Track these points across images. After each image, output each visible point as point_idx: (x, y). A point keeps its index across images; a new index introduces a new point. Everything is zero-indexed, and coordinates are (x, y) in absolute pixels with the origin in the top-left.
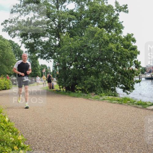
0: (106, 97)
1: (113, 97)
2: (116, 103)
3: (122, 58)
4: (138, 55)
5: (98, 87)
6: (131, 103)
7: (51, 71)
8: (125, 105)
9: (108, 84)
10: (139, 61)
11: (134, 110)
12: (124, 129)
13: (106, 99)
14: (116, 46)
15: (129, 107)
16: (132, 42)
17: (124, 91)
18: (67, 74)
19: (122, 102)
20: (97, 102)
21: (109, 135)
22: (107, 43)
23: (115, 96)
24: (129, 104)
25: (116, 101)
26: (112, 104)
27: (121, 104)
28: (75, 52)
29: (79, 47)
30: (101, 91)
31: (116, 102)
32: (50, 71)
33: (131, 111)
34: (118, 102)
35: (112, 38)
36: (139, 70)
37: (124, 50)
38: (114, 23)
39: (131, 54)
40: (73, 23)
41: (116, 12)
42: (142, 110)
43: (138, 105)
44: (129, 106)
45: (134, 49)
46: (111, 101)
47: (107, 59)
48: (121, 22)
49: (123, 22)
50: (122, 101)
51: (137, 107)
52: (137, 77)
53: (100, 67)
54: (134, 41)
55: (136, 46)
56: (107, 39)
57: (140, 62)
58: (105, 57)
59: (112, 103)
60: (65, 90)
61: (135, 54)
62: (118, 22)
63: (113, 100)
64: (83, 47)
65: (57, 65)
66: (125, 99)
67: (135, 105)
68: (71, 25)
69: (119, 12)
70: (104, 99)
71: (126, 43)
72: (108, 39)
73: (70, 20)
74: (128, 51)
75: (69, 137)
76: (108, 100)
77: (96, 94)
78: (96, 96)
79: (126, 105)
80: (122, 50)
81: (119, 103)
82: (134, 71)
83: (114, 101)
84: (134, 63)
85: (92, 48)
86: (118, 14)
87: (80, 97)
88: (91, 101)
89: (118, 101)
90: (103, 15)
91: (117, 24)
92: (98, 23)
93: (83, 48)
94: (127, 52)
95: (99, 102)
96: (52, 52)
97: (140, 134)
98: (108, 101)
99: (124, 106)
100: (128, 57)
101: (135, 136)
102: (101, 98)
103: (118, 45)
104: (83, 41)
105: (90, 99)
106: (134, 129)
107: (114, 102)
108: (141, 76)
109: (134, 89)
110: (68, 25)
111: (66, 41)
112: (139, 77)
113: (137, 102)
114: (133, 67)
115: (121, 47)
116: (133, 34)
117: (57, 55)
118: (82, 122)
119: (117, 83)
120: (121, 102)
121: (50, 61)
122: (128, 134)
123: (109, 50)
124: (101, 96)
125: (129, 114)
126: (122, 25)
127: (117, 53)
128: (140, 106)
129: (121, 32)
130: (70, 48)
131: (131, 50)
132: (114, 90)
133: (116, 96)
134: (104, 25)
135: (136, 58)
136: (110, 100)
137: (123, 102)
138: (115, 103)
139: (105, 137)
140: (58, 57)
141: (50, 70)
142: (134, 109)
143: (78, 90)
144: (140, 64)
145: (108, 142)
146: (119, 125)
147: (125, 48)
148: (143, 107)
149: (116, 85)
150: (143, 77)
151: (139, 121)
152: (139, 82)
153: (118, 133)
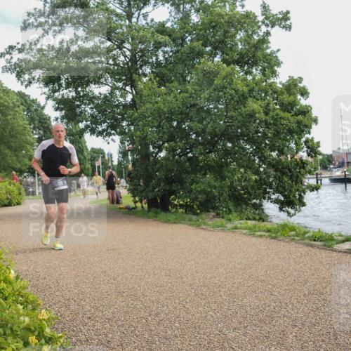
0: (241, 223)
1: (257, 222)
2: (264, 235)
3: (277, 134)
4: (314, 126)
6: (297, 236)
7: (115, 163)
8: (284, 241)
10: (315, 141)
11: (304, 253)
12: (283, 295)
13: (241, 228)
14: (263, 105)
15: (293, 246)
16: (299, 97)
17: (281, 209)
18: (150, 170)
19: (276, 233)
20: (219, 233)
21: (248, 309)
22: (243, 98)
23: (262, 219)
24: (293, 239)
25: (264, 231)
26: (253, 240)
27: (274, 238)
29: (179, 108)
30: (230, 209)
31: (263, 233)
32: (112, 164)
33: (299, 254)
34: (267, 234)
35: (253, 87)
36: (316, 161)
37: (282, 114)
38: (259, 54)
39: (299, 123)
40: (165, 52)
41: (264, 29)
42: (323, 251)
43: (315, 240)
44: (293, 243)
45: (305, 112)
46: (252, 232)
47: (242, 135)
48: (275, 50)
49: (278, 50)
50: (277, 231)
51: (312, 246)
52: (312, 176)
53: (227, 153)
54: (304, 93)
55: (309, 106)
56: (243, 91)
57: (318, 143)
58: (239, 131)
59: (253, 235)
60: (146, 206)
61: (307, 123)
63: (257, 229)
64: (188, 108)
65: (129, 150)
66: (284, 227)
67: (307, 241)
68: (161, 58)
69: (269, 29)
70: (236, 228)
71: (286, 98)
72: (246, 89)
74: (292, 116)
76: (246, 229)
77: (218, 215)
78: (219, 221)
79: (287, 240)
80: (277, 115)
81: (270, 236)
82: (304, 163)
83: (260, 231)
84: (305, 144)
85: (208, 111)
86: (268, 33)
87: (181, 223)
88: (207, 233)
89: (269, 231)
91: (265, 56)
92: (223, 53)
93: (188, 110)
94: (288, 119)
95: (225, 234)
96: (116, 119)
98: (245, 231)
99: (282, 243)
100: (291, 132)
102: (229, 226)
103: (268, 104)
104: (187, 95)
105: (204, 227)
107: (259, 233)
108: (321, 174)
109: (304, 205)
110: (153, 58)
111: (149, 95)
112: (317, 178)
113: (311, 234)
114: (303, 154)
115: (275, 109)
116: (301, 79)
117: (128, 125)
119: (265, 190)
120: (274, 235)
121: (112, 140)
122: (290, 306)
123: (246, 115)
124: (229, 220)
125: (292, 262)
126: (276, 57)
127: (266, 122)
128: (319, 243)
129: (274, 73)
131: (296, 115)
132: (259, 207)
134: (236, 57)
135: (309, 133)
136: (250, 229)
137: (279, 234)
138: (260, 236)
139: (238, 315)
140: (130, 130)
141: (112, 161)
142: (304, 250)
143: (175, 206)
144: (319, 146)
145: (246, 325)
146: (270, 286)
147: (284, 111)
148: (325, 245)
149: (264, 195)
150: (326, 177)
151: (316, 276)
152: (315, 188)
153: (269, 306)
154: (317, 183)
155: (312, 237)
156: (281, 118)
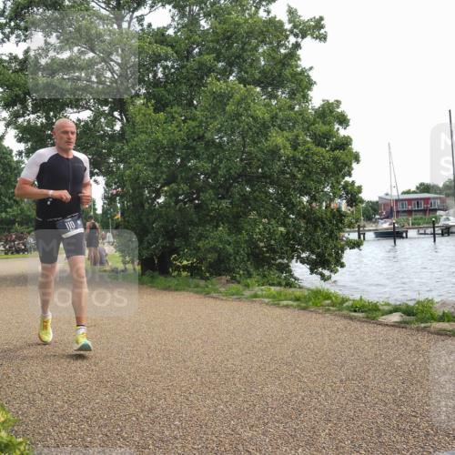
0: (262, 290)
1: (282, 289)
2: (292, 305)
3: (308, 175)
4: (354, 165)
5: (238, 258)
6: (333, 306)
7: (99, 211)
8: (316, 312)
9: (267, 252)
10: (356, 185)
11: (341, 326)
12: (313, 382)
13: (262, 296)
14: (290, 138)
15: (328, 319)
16: (337, 126)
17: (312, 271)
18: (145, 221)
19: (307, 302)
20: (235, 303)
21: (269, 400)
22: (264, 129)
23: (289, 285)
24: (329, 310)
25: (291, 300)
26: (278, 311)
27: (304, 309)
28: (172, 156)
29: (183, 140)
30: (248, 272)
31: (290, 303)
32: (95, 213)
33: (335, 329)
34: (295, 304)
35: (276, 114)
36: (358, 211)
37: (315, 149)
38: (287, 72)
39: (335, 160)
40: (165, 68)
41: (292, 40)
42: (365, 325)
43: (355, 311)
44: (327, 315)
45: (345, 144)
46: (276, 301)
47: (264, 176)
48: (307, 68)
49: (311, 68)
50: (307, 299)
51: (351, 318)
52: (353, 229)
53: (245, 199)
54: (343, 121)
55: (349, 137)
56: (264, 118)
57: (360, 187)
58: (260, 170)
59: (277, 305)
60: (138, 268)
61: (346, 160)
62: (299, 69)
63: (283, 298)
64: (194, 140)
65: (117, 195)
66: (317, 294)
67: (345, 312)
68: (160, 75)
69: (299, 40)
70: (256, 296)
71: (321, 128)
72: (267, 116)
73: (157, 59)
74: (327, 151)
75: (151, 410)
76: (268, 297)
77: (234, 279)
78: (234, 287)
79: (321, 311)
80: (309, 149)
81: (298, 306)
82: (342, 215)
83: (286, 300)
84: (344, 190)
85: (220, 146)
86: (297, 46)
87: (184, 290)
88: (218, 302)
89: (297, 299)
90: (256, 49)
91: (295, 75)
92: (241, 70)
93: (194, 143)
94: (323, 156)
95: (241, 303)
96: (100, 155)
97: (357, 398)
98: (266, 300)
99: (314, 315)
100: (326, 171)
101: (343, 401)
102: (247, 293)
103: (297, 136)
104: (194, 124)
105: (214, 295)
106: (341, 381)
107: (285, 303)
108: (364, 227)
109: (342, 265)
110: (151, 75)
111: (143, 123)
112: (359, 231)
113: (351, 303)
114: (343, 205)
115: (305, 142)
116: (338, 103)
117: (116, 162)
118: (189, 363)
119: (293, 246)
120: (303, 305)
121: (95, 181)
122: (323, 396)
123: (268, 151)
124: (247, 286)
125: (327, 339)
126: (308, 76)
127: (294, 158)
128: (361, 315)
129: (305, 98)
130: (156, 141)
131: (333, 150)
132: (285, 268)
133: (291, 287)
134: (257, 76)
135: (350, 175)
136: (274, 297)
137: (311, 303)
138: (287, 306)
139: (257, 408)
140: (118, 168)
141: (95, 209)
142: (341, 323)
143: (178, 268)
144: (360, 192)
145: (266, 421)
146: (298, 371)
147: (318, 145)
148: (367, 317)
149: (292, 253)
150: (370, 230)
151: (356, 357)
152: (356, 245)
153: (296, 396)
154: (359, 237)
155: (352, 306)
156: (313, 154)
